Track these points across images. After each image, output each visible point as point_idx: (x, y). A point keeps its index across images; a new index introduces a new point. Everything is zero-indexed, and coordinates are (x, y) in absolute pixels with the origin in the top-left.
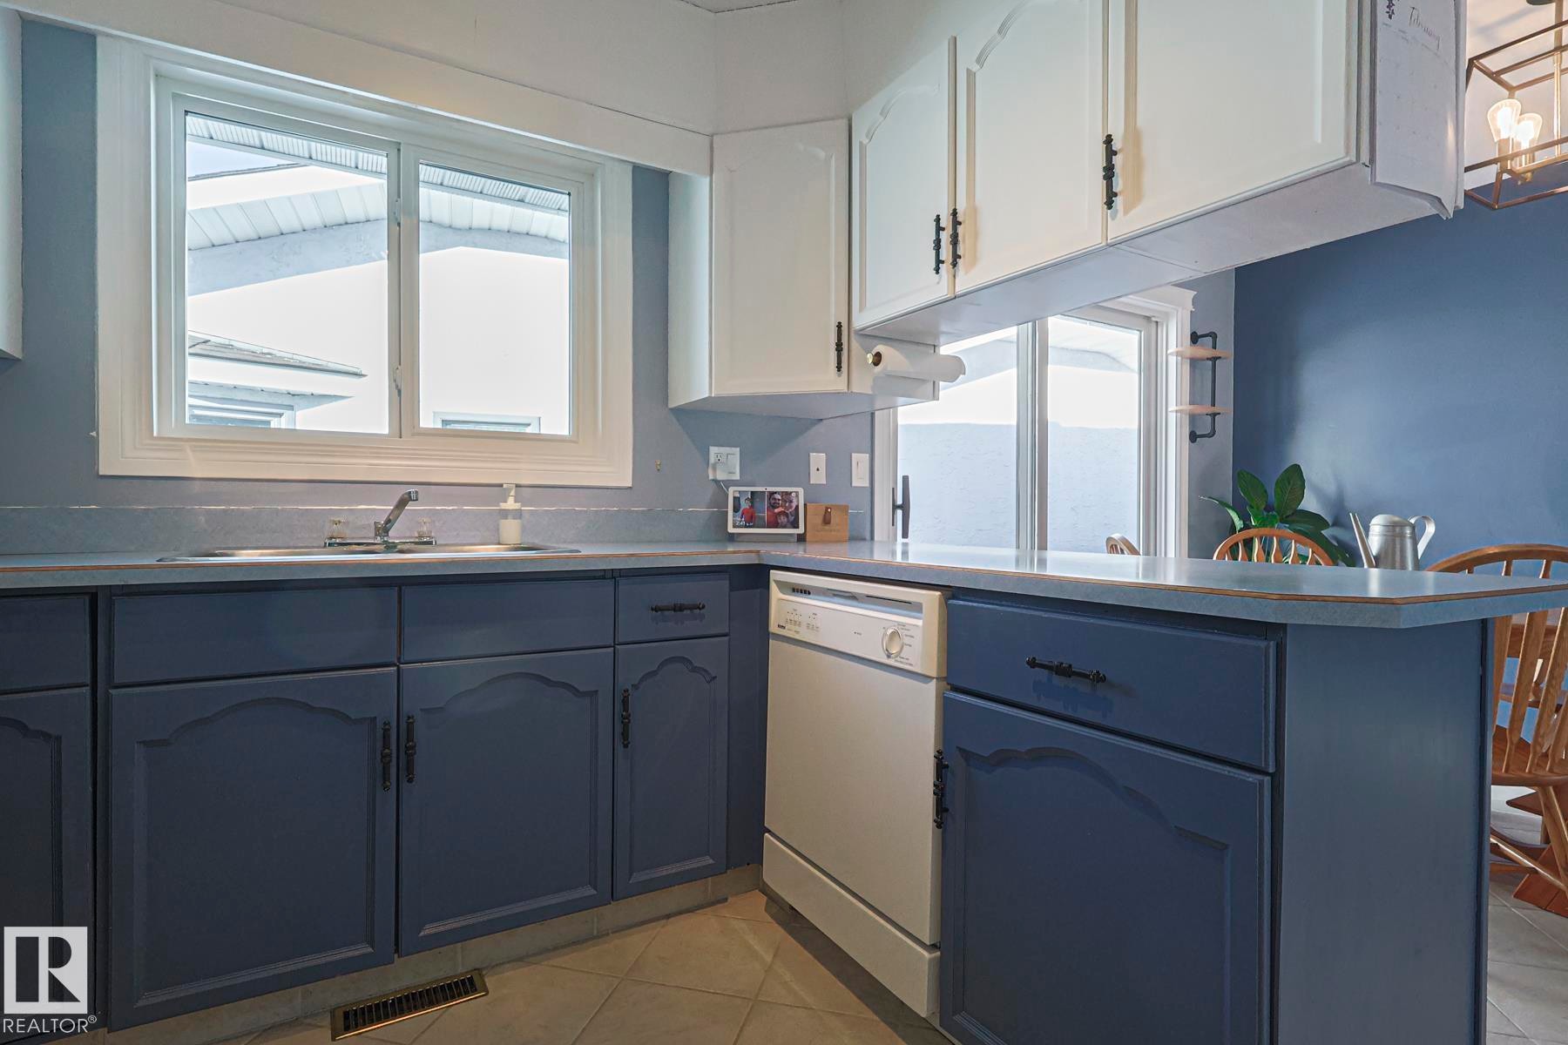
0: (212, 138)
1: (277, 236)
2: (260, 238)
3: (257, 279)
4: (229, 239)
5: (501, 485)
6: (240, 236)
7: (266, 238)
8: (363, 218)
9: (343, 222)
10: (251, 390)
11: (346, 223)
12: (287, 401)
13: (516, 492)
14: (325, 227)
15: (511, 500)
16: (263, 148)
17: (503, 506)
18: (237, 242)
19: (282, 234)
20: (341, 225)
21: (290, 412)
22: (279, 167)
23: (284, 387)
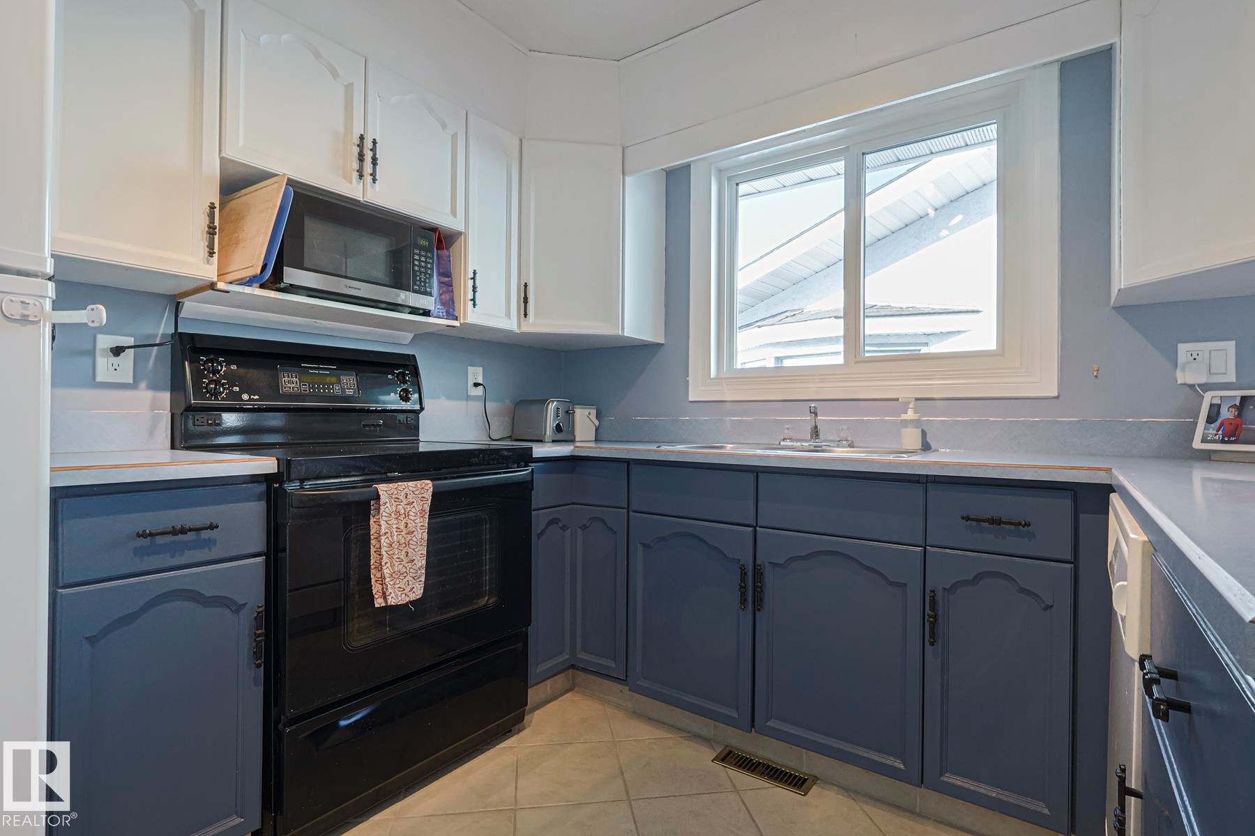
0: (785, 186)
1: (918, 220)
2: (907, 225)
3: (906, 254)
4: (887, 232)
5: (897, 400)
6: (893, 229)
7: (912, 223)
8: (979, 184)
9: (964, 193)
10: (898, 335)
11: (968, 193)
12: (924, 340)
13: (915, 405)
14: (952, 201)
15: (910, 412)
16: (812, 180)
17: (904, 417)
18: (893, 233)
19: (921, 218)
20: (963, 196)
21: (926, 348)
22: (909, 171)
23: (920, 331)
